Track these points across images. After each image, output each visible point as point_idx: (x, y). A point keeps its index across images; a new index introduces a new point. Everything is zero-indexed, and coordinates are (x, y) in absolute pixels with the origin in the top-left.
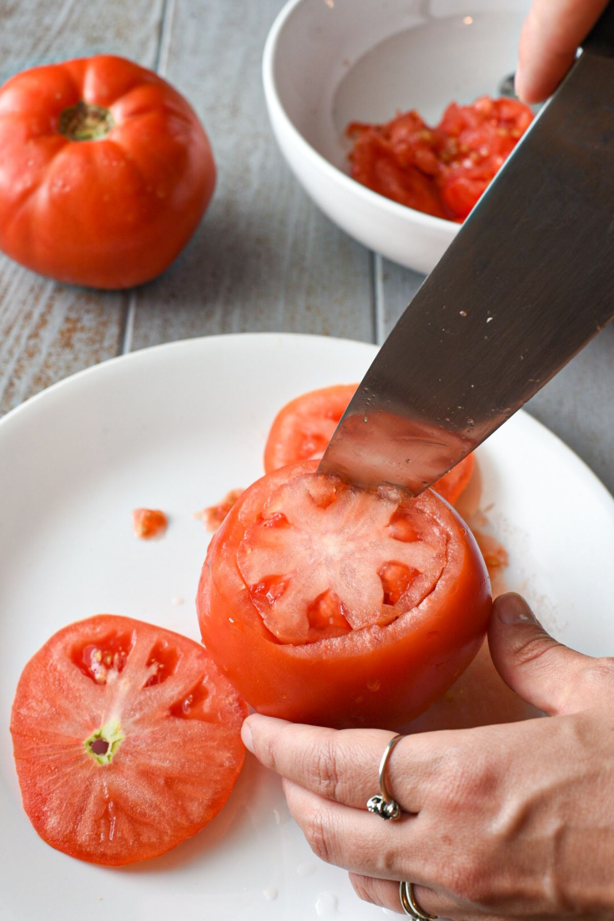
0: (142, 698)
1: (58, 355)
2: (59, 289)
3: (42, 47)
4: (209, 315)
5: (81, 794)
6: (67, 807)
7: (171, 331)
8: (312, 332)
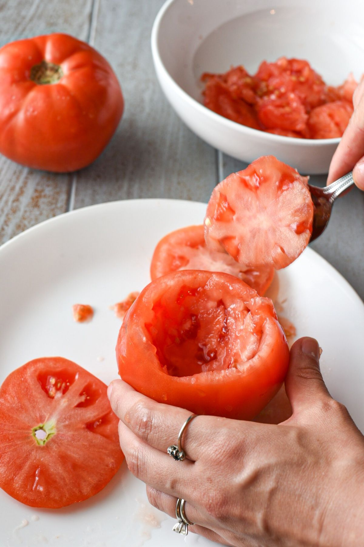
0: (73, 412)
1: (31, 212)
2: (31, 173)
3: (20, 28)
4: (120, 188)
5: (22, 459)
6: (12, 464)
7: (97, 197)
8: (181, 198)
